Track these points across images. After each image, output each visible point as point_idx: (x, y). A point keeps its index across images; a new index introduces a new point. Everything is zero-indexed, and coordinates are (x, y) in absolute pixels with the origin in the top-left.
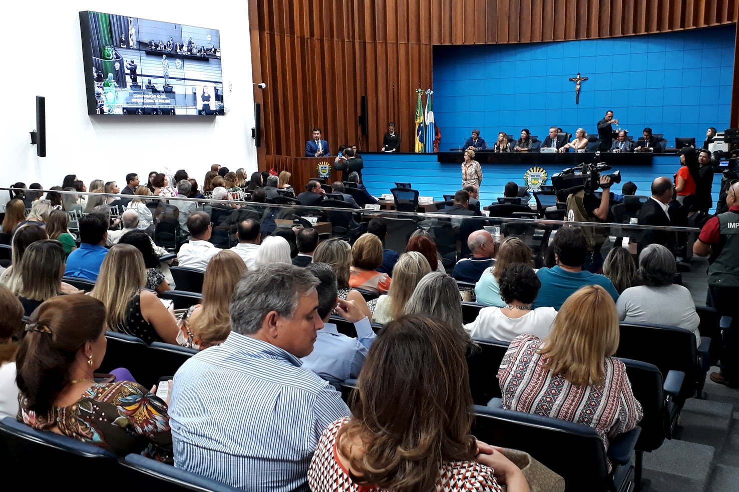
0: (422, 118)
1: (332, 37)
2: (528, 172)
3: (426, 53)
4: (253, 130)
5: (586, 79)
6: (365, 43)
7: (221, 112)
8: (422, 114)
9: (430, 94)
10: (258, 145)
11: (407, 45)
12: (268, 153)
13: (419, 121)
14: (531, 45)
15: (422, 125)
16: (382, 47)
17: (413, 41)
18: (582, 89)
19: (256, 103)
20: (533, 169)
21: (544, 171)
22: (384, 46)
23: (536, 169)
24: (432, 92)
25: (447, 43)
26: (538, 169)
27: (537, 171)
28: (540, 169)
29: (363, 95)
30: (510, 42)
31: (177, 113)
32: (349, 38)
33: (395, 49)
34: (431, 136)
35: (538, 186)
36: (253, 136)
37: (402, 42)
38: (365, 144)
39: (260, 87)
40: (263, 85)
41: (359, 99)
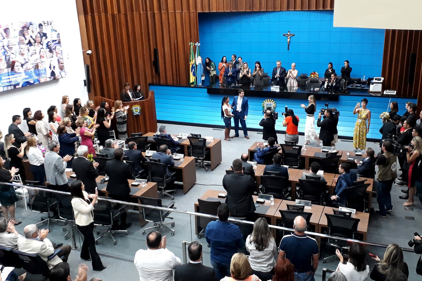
0: (194, 60)
1: (132, 11)
2: (264, 102)
3: (194, 18)
4: (85, 81)
5: (294, 35)
6: (154, 14)
8: (194, 58)
9: (199, 45)
10: (89, 91)
11: (181, 13)
12: (96, 95)
13: (192, 63)
14: (259, 12)
15: (194, 65)
16: (165, 15)
17: (185, 11)
18: (291, 42)
19: (86, 65)
20: (267, 100)
21: (274, 102)
22: (166, 14)
25: (207, 11)
27: (270, 101)
29: (155, 48)
30: (247, 11)
32: (143, 11)
33: (174, 16)
34: (200, 72)
36: (85, 85)
37: (178, 11)
38: (157, 79)
39: (88, 54)
40: (90, 52)
41: (152, 50)
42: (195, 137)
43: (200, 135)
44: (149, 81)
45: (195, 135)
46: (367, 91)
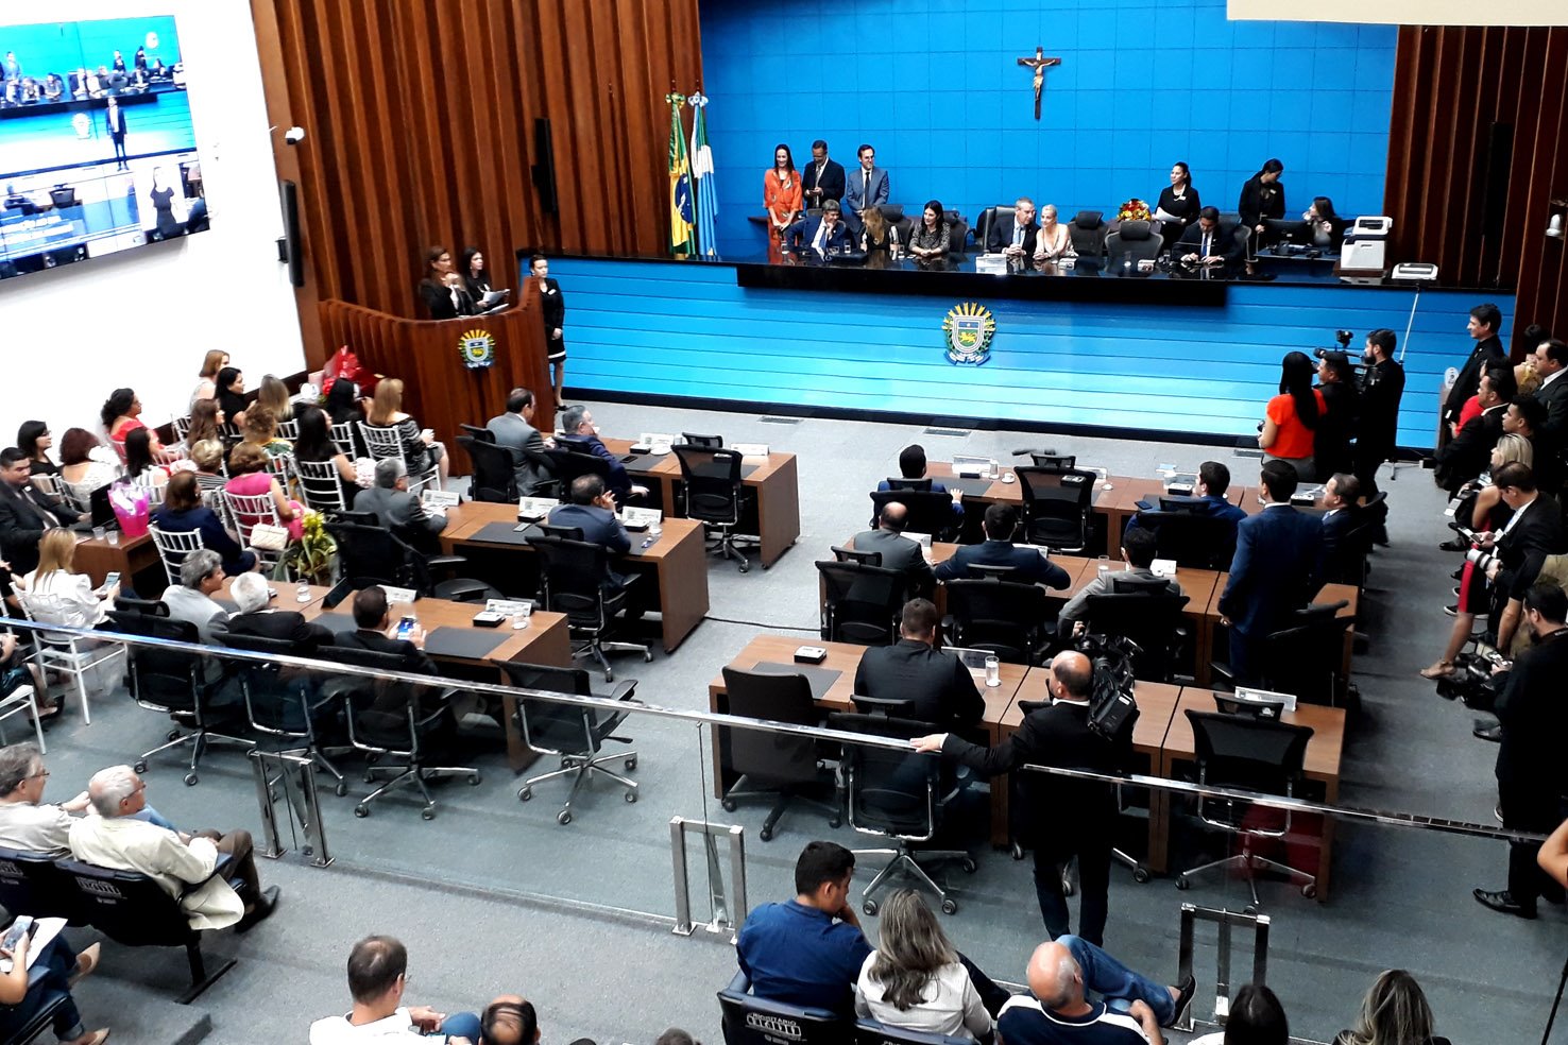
0: (685, 162)
2: (951, 313)
4: (281, 243)
5: (1057, 63)
7: (199, 221)
8: (685, 154)
9: (702, 104)
10: (298, 280)
12: (323, 295)
13: (678, 170)
15: (686, 180)
18: (1047, 87)
19: (283, 184)
20: (962, 308)
21: (988, 314)
23: (970, 309)
24: (705, 100)
26: (973, 309)
27: (972, 312)
28: (977, 309)
29: (538, 115)
31: (92, 254)
34: (707, 205)
35: (975, 347)
36: (283, 258)
38: (550, 230)
39: (291, 142)
40: (297, 133)
41: (529, 124)
42: (701, 445)
43: (720, 439)
44: (520, 241)
45: (699, 439)
46: (1332, 267)
